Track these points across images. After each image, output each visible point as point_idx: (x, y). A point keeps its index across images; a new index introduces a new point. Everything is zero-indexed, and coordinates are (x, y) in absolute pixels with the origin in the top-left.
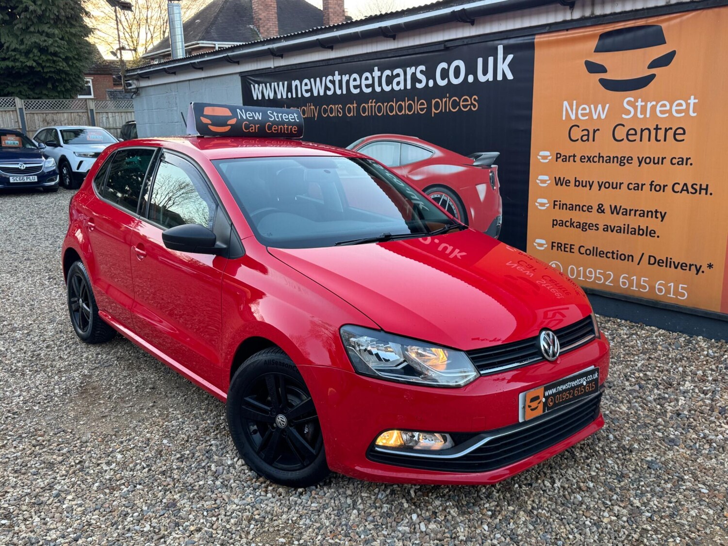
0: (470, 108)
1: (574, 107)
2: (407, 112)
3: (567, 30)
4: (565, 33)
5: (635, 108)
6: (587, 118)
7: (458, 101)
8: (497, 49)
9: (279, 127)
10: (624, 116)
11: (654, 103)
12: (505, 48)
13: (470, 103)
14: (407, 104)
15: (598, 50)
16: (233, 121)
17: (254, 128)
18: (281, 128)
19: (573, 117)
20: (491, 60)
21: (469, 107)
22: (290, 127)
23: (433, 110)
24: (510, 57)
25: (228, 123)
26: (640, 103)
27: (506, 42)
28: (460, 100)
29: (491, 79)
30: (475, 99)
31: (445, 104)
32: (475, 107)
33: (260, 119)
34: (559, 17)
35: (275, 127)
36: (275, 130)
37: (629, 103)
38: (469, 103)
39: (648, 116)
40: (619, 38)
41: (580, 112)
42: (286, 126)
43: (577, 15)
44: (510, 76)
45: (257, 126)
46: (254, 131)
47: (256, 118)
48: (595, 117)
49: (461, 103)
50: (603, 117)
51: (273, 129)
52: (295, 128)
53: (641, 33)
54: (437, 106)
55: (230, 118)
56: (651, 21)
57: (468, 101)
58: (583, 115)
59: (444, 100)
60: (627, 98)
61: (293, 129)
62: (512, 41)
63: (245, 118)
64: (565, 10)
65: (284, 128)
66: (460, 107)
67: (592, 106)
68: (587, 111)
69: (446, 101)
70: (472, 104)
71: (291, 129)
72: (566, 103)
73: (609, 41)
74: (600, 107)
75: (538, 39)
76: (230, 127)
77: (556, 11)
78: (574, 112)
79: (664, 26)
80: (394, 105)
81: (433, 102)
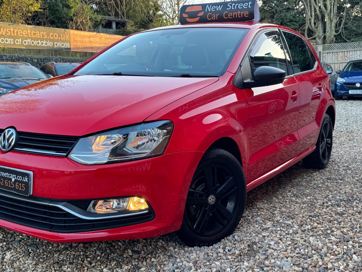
9: (234, 14)
16: (201, 14)
17: (215, 17)
18: (235, 14)
22: (242, 13)
25: (198, 15)
33: (220, 9)
35: (230, 14)
36: (230, 16)
42: (239, 12)
45: (217, 15)
46: (215, 19)
47: (217, 10)
51: (229, 15)
52: (247, 13)
55: (200, 12)
61: (245, 14)
63: (209, 10)
65: (238, 14)
71: (243, 14)
76: (199, 18)
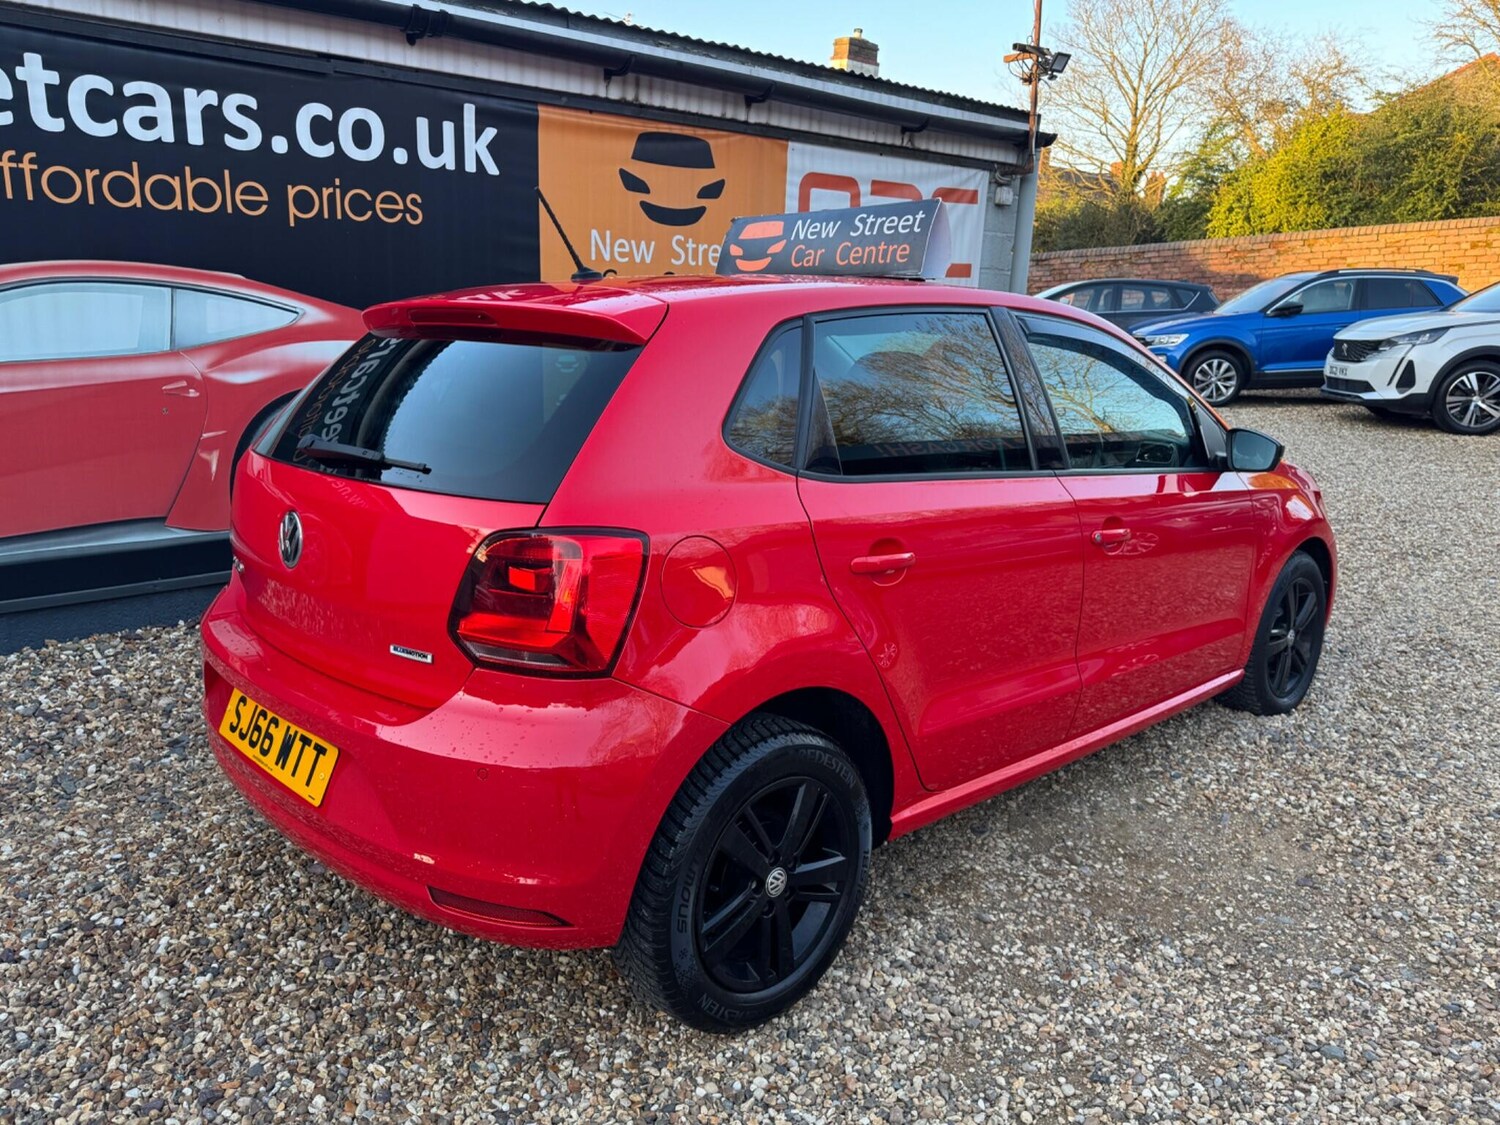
0: (404, 217)
1: (608, 241)
2: (192, 205)
3: (591, 112)
4: (588, 115)
5: (686, 250)
6: (627, 259)
7: (369, 198)
8: (461, 109)
10: (673, 261)
11: (706, 246)
12: (479, 113)
13: (405, 209)
14: (190, 185)
15: (637, 156)
19: (607, 257)
20: (448, 127)
21: (400, 215)
23: (292, 210)
24: (490, 133)
26: (690, 245)
27: (481, 100)
28: (374, 199)
29: (451, 166)
30: (414, 201)
31: (332, 201)
32: (414, 216)
34: (588, 88)
37: (679, 242)
38: (401, 206)
39: (700, 263)
40: (662, 146)
41: (616, 249)
43: (614, 94)
44: (492, 169)
48: (638, 260)
49: (378, 206)
50: (648, 260)
53: (687, 145)
54: (303, 201)
56: (700, 133)
57: (397, 203)
58: (622, 255)
59: (326, 192)
60: (677, 235)
62: (494, 103)
64: (596, 78)
66: (375, 213)
67: (633, 242)
68: (627, 249)
69: (332, 197)
70: (406, 210)
72: (594, 233)
73: (650, 146)
74: (643, 245)
75: (543, 112)
77: (582, 75)
78: (608, 248)
79: (712, 143)
80: (135, 180)
81: (291, 192)
